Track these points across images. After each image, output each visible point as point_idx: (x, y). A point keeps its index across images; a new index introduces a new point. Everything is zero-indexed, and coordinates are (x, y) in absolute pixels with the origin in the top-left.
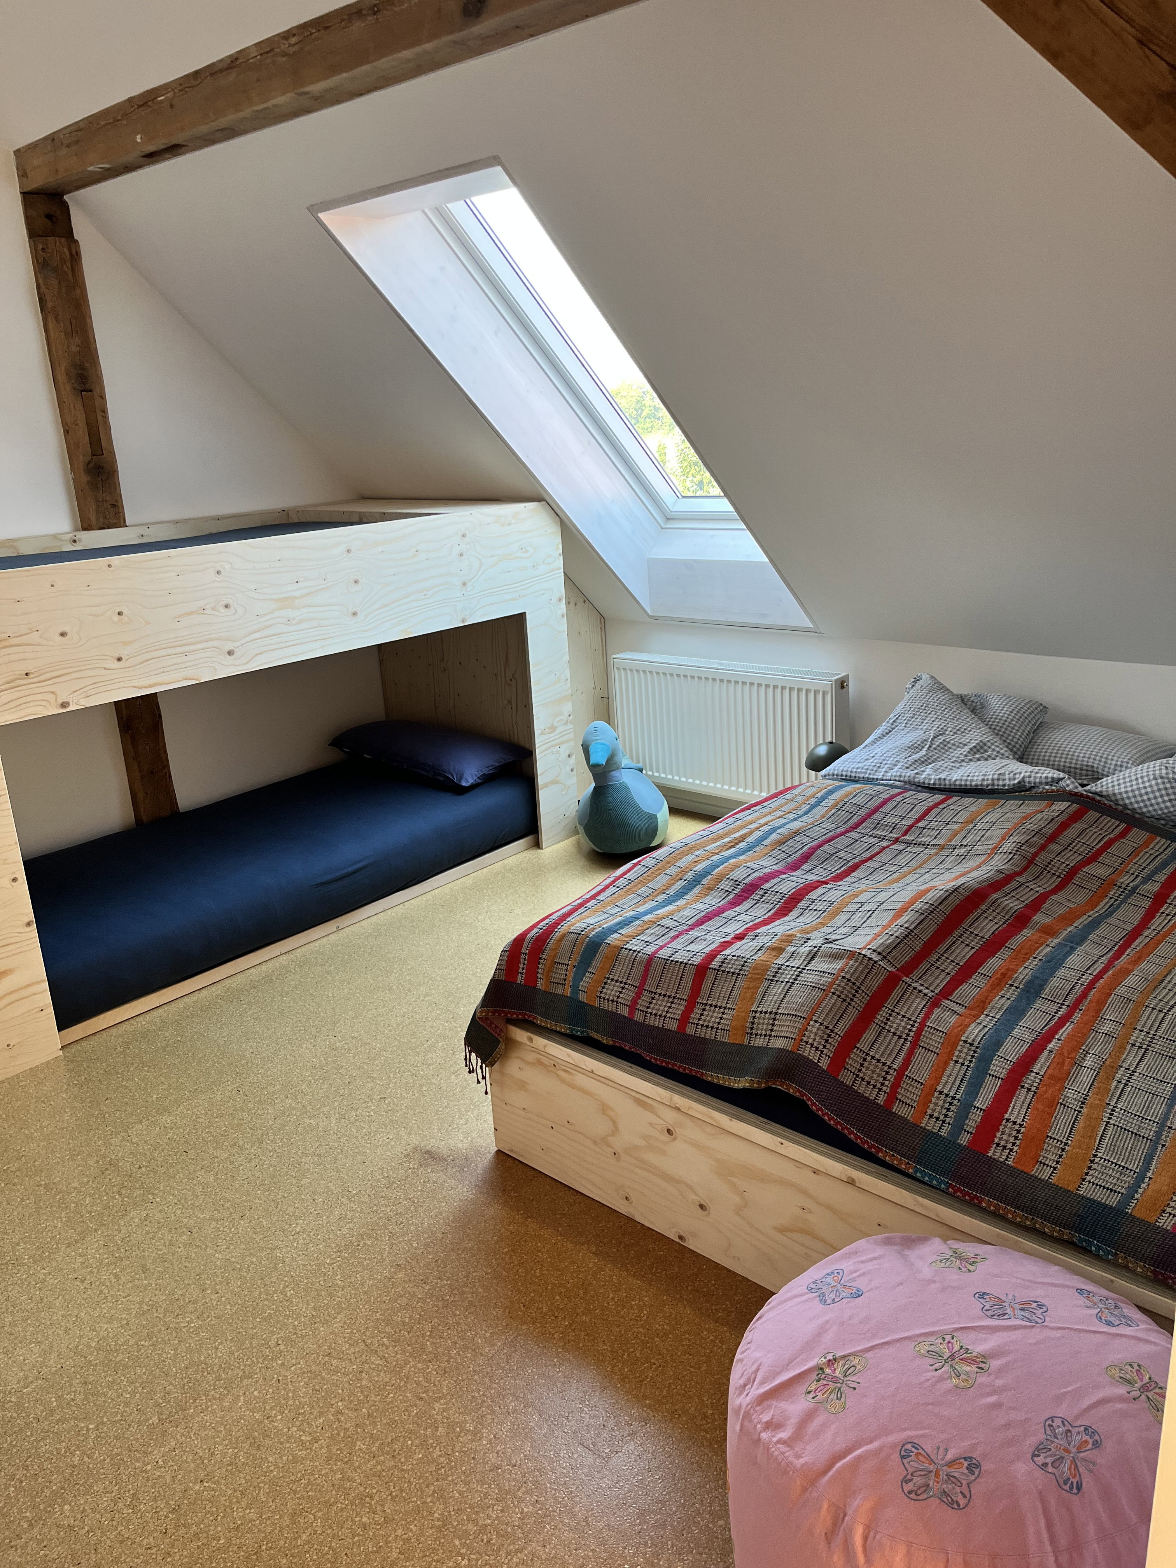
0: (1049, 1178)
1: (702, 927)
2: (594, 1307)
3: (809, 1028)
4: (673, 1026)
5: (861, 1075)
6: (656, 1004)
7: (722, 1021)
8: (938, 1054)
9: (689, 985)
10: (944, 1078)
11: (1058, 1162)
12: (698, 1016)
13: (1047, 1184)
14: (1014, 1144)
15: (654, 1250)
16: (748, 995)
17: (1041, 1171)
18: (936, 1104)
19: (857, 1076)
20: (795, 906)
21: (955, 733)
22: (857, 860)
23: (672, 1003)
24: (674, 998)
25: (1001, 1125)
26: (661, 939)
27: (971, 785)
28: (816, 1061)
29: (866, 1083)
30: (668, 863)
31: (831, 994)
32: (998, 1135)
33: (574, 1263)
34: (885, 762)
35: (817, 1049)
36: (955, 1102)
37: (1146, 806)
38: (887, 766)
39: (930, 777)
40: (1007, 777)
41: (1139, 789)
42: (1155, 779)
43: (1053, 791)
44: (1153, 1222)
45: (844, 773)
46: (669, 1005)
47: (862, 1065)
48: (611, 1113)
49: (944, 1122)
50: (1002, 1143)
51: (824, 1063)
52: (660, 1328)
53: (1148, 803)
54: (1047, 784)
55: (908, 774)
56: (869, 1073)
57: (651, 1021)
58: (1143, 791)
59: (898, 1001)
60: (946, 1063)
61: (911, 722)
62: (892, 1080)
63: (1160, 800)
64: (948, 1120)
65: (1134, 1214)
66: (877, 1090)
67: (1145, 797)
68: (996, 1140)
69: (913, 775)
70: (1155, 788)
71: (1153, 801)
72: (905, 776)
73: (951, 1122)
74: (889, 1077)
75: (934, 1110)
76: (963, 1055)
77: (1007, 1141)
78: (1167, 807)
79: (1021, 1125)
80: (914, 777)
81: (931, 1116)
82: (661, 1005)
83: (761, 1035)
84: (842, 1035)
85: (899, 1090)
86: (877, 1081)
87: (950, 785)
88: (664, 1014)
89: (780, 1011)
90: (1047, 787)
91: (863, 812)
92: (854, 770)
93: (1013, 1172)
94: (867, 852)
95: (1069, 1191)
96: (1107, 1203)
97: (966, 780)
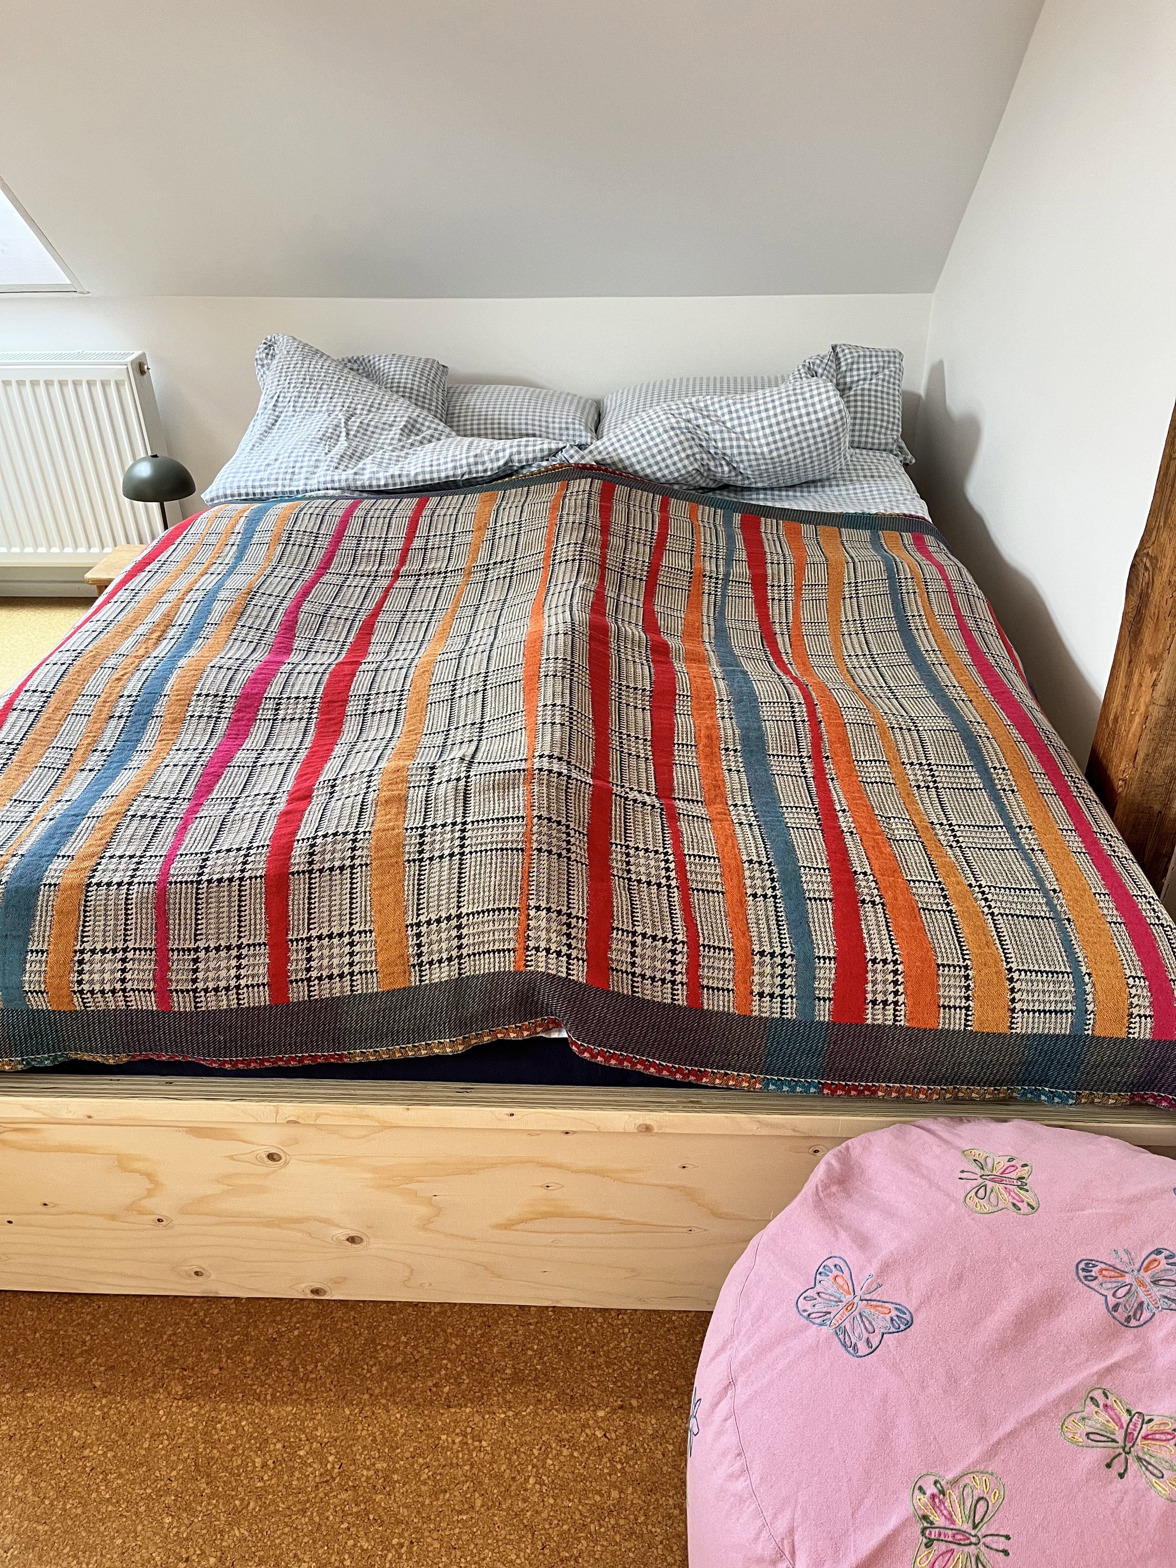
0: (966, 1025)
1: (213, 795)
2: (242, 1500)
3: (532, 923)
4: (263, 997)
5: (638, 971)
6: (207, 970)
7: (356, 959)
8: (723, 893)
9: (261, 916)
10: (754, 930)
11: (967, 998)
12: (303, 965)
13: (966, 1035)
14: (896, 993)
15: (281, 1334)
16: (387, 899)
17: (950, 1019)
18: (761, 974)
19: (633, 974)
20: (343, 714)
21: (369, 411)
22: (363, 616)
23: (239, 957)
24: (239, 947)
25: (867, 972)
26: (156, 842)
27: (439, 478)
28: (564, 975)
29: (649, 981)
30: (68, 693)
31: (535, 852)
32: (869, 987)
33: (159, 1435)
34: (298, 465)
35: (559, 953)
36: (788, 961)
37: (660, 470)
38: (304, 470)
39: (377, 476)
40: (486, 458)
41: (649, 448)
42: (666, 431)
43: (554, 468)
44: (1124, 1036)
45: (243, 491)
46: (234, 963)
47: (633, 954)
48: (137, 1165)
49: (782, 996)
50: (880, 997)
51: (579, 973)
52: (371, 1473)
53: (662, 465)
54: (542, 459)
55: (344, 477)
56: (647, 962)
57: (210, 1003)
58: (655, 450)
59: (626, 829)
60: (742, 903)
61: (300, 404)
62: (685, 960)
63: (676, 458)
64: (787, 992)
65: (1097, 1033)
66: (669, 985)
67: (659, 458)
68: (870, 997)
69: (351, 477)
70: (669, 444)
71: (669, 462)
72: (340, 481)
73: (793, 994)
74: (679, 958)
75: (762, 984)
76: (759, 882)
77: (885, 993)
78: (685, 467)
79: (895, 962)
80: (355, 480)
81: (761, 995)
82: (218, 969)
83: (440, 961)
84: (585, 916)
85: (700, 972)
86: (663, 971)
87: (410, 483)
88: (233, 983)
89: (464, 910)
90: (545, 463)
91: (324, 542)
92: (257, 484)
93: (913, 1035)
94: (367, 601)
95: (1000, 1034)
96: (1058, 1032)
97: (431, 472)
